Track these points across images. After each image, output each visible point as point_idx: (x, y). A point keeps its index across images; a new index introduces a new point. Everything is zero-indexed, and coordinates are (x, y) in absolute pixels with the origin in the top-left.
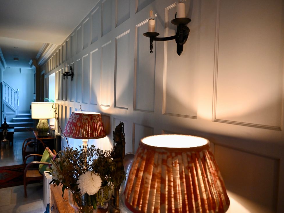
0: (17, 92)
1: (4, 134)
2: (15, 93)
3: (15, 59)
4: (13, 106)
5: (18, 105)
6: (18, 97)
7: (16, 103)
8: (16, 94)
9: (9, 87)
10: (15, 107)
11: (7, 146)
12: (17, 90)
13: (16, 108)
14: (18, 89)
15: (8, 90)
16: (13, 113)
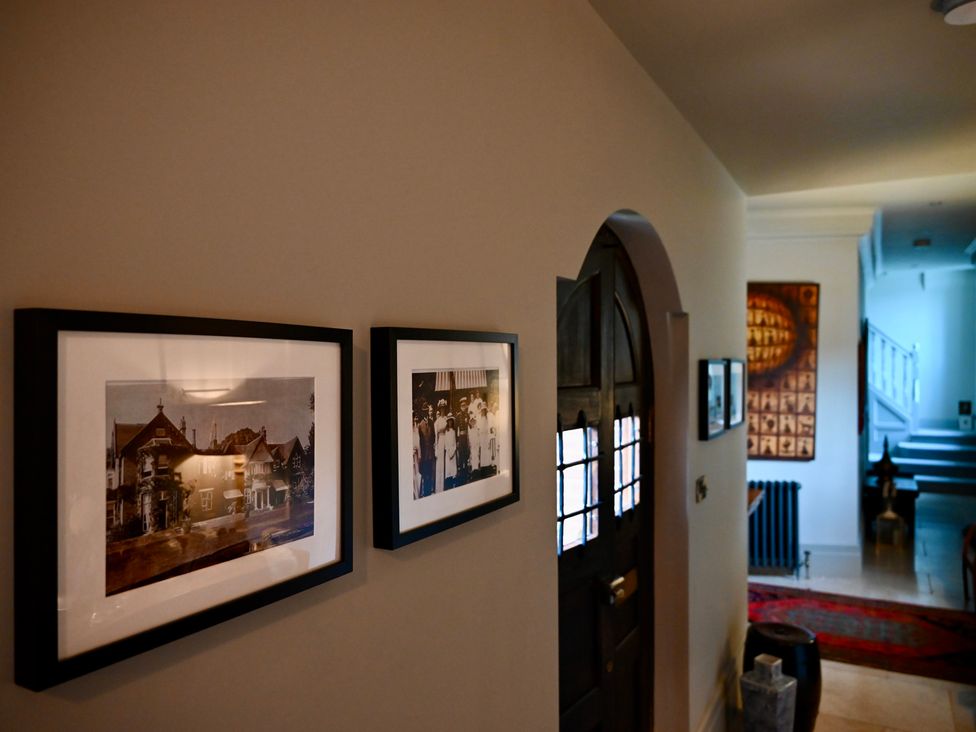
0: (911, 355)
1: (885, 494)
2: (905, 357)
3: (917, 243)
4: (898, 404)
5: (917, 399)
6: (915, 371)
7: (909, 391)
8: (910, 362)
9: (896, 347)
10: (906, 404)
11: (897, 534)
12: (914, 347)
13: (909, 410)
14: (918, 346)
15: (893, 356)
16: (898, 424)
